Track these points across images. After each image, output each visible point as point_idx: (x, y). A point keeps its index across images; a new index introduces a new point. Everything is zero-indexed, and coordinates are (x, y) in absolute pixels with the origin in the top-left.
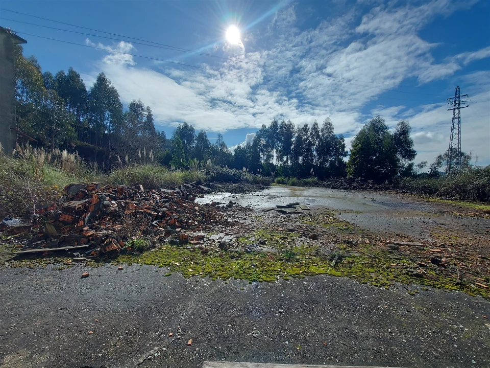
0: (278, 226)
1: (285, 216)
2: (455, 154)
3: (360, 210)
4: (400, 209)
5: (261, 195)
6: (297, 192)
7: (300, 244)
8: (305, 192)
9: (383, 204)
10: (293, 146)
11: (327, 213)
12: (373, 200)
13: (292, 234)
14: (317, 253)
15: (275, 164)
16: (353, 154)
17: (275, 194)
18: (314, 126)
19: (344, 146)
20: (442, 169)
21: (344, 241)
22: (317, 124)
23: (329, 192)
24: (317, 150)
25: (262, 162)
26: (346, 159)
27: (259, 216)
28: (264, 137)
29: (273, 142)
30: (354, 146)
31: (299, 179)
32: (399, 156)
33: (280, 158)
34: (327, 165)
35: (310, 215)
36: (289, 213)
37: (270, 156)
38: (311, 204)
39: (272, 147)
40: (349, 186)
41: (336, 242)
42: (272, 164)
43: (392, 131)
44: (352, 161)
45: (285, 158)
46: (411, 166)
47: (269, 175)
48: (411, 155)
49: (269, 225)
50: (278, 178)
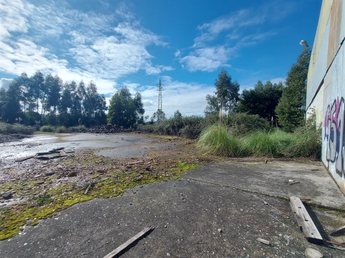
0: (35, 173)
1: (46, 162)
2: (160, 112)
3: (113, 146)
4: (136, 143)
5: (18, 145)
6: (64, 138)
7: (56, 184)
8: (71, 137)
9: (128, 140)
10: (61, 98)
11: (89, 152)
12: (122, 139)
13: (50, 177)
14: (73, 187)
15: (40, 113)
16: (111, 109)
17: (37, 142)
18: (81, 84)
19: (105, 103)
20: (155, 120)
21: (98, 172)
22: (83, 83)
23: (93, 136)
24: (84, 104)
25: (23, 110)
26: (107, 112)
27: (9, 168)
28: (24, 86)
29: (38, 93)
30: (111, 103)
31: (67, 126)
32: (137, 112)
33: (47, 108)
34: (93, 115)
35: (74, 156)
36: (51, 158)
37: (33, 106)
38: (76, 147)
39: (37, 97)
40: (109, 130)
41: (91, 173)
42: (37, 113)
43: (133, 97)
44: (110, 113)
45: (52, 108)
46: (142, 118)
47: (33, 124)
48: (142, 111)
49: (23, 174)
50: (44, 127)
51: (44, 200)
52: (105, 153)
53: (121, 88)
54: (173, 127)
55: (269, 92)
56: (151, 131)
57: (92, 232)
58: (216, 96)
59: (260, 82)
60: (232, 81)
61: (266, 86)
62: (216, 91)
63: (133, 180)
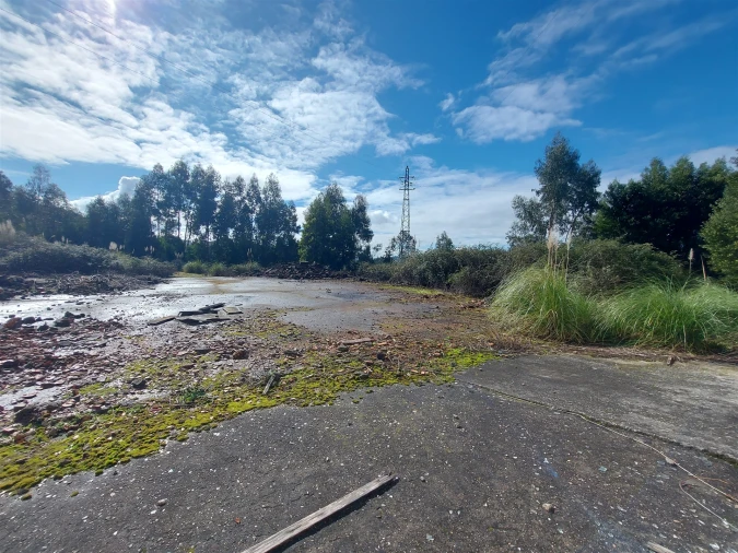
0: (179, 348)
1: (194, 328)
2: (405, 237)
3: (312, 305)
4: (355, 300)
5: (150, 296)
6: (223, 286)
7: (215, 371)
8: (236, 284)
9: (338, 295)
10: (218, 210)
11: (268, 314)
12: (329, 291)
13: (204, 357)
14: (243, 380)
15: (183, 239)
16: (307, 230)
17: (179, 291)
18: (252, 182)
19: (295, 219)
20: (396, 253)
21: (286, 353)
22: (257, 181)
23: (273, 283)
24: (257, 221)
25: (156, 233)
26: (298, 237)
27: (139, 336)
28: (159, 188)
29: (179, 200)
30: (308, 219)
31: (229, 264)
32: (357, 236)
33: (193, 228)
34: (274, 243)
35: (241, 321)
36: (204, 322)
37: (172, 225)
38: (245, 304)
39: (179, 208)
40: (303, 273)
41: (274, 356)
42: (178, 239)
43: (350, 205)
44: (306, 239)
45: (203, 230)
46: (368, 248)
47: (171, 257)
48: (368, 235)
49: (160, 348)
50: (190, 264)
51: (196, 398)
52: (297, 319)
53: (326, 187)
54: (435, 270)
55: (685, 185)
56: (384, 278)
57: (279, 468)
58: (538, 199)
59: (657, 163)
60: (581, 162)
61: (675, 170)
62: (539, 187)
63: (352, 376)
